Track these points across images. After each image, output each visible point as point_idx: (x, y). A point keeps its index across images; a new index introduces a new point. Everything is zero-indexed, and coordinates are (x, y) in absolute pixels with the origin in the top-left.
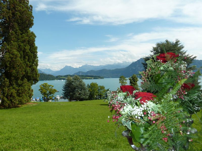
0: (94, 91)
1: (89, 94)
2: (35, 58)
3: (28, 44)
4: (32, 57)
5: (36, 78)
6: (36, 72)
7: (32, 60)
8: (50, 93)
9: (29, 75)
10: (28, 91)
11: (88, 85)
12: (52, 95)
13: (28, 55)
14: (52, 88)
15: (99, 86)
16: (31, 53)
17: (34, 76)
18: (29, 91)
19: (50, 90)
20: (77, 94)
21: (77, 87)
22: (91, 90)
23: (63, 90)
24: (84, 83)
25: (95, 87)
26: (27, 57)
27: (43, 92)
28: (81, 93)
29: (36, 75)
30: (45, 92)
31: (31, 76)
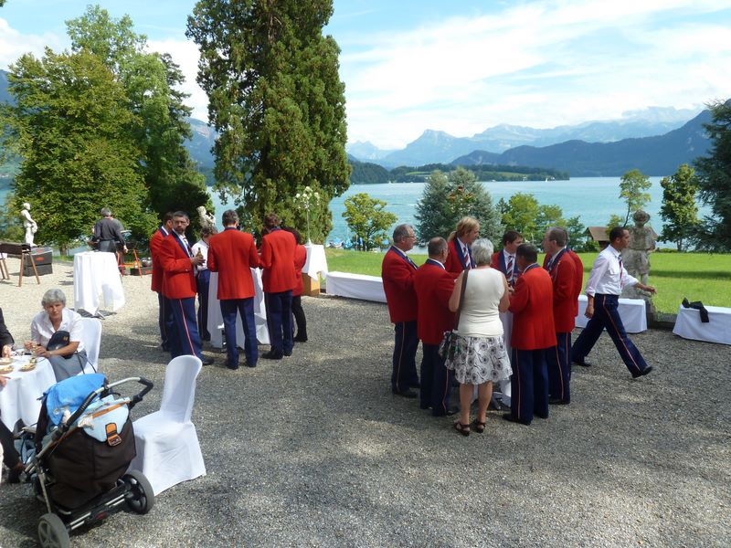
0: (521, 223)
2: (339, 119)
3: (321, 77)
4: (330, 116)
5: (342, 177)
6: (342, 162)
7: (333, 124)
8: (377, 225)
9: (323, 169)
11: (502, 201)
13: (321, 110)
14: (383, 209)
15: (540, 208)
16: (329, 103)
17: (338, 172)
18: (324, 214)
19: (377, 217)
22: (513, 222)
23: (418, 218)
24: (486, 195)
25: (527, 211)
26: (318, 117)
27: (355, 222)
29: (342, 169)
30: (360, 223)
31: (329, 172)
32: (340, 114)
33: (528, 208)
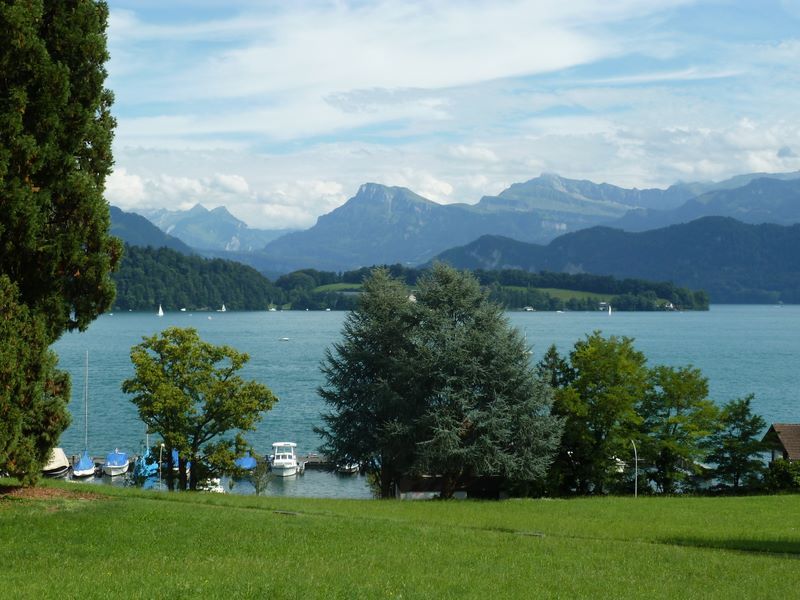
0: (604, 412)
1: (554, 442)
2: (86, 103)
4: (57, 91)
5: (91, 273)
6: (94, 227)
7: (65, 119)
8: (221, 416)
9: (32, 244)
10: (24, 387)
11: (552, 353)
12: (232, 433)
13: (30, 74)
14: (236, 373)
15: (652, 374)
16: (55, 57)
17: (78, 255)
18: (29, 381)
19: (219, 393)
20: (450, 438)
21: (451, 369)
22: (582, 409)
23: (329, 397)
24: (511, 336)
25: (617, 381)
26: (19, 94)
27: (158, 406)
28: (484, 431)
29: (95, 246)
30: (173, 411)
31: (48, 257)
32: (88, 88)
33: (621, 374)
